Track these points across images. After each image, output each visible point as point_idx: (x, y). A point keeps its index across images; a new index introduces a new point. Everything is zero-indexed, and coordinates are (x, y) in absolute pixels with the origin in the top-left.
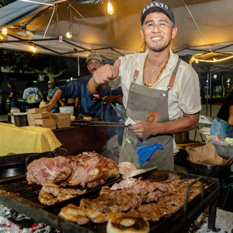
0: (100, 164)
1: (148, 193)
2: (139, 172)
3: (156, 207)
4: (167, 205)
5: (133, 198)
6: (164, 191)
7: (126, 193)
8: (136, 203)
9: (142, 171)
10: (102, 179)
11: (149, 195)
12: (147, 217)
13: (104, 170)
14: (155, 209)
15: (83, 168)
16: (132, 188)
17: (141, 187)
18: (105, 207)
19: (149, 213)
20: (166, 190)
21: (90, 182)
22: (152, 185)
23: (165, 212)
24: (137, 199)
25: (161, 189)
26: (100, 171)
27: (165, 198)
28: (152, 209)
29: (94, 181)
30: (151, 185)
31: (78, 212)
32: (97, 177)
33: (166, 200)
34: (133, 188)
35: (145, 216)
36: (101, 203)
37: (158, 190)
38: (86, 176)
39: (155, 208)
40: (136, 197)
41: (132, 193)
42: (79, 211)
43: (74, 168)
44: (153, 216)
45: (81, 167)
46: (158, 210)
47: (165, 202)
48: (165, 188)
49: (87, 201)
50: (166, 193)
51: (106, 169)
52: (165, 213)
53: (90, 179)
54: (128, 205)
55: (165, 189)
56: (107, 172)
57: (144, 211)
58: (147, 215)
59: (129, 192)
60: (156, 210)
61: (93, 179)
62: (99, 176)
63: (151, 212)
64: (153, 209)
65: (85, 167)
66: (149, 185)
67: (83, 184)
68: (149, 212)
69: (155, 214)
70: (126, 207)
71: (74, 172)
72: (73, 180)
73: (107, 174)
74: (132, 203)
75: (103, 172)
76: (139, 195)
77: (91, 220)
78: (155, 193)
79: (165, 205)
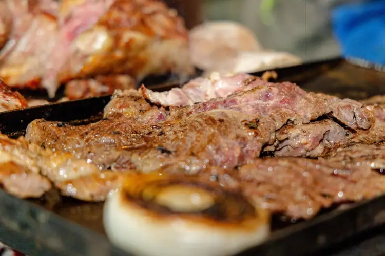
0: (116, 14)
1: (289, 124)
2: (270, 59)
3: (310, 171)
4: (354, 170)
5: (225, 134)
6: (353, 127)
7: (201, 116)
8: (237, 153)
9: (283, 60)
10: (123, 73)
11: (293, 133)
12: (270, 200)
13: (131, 41)
14: (304, 178)
15: (51, 26)
16: (229, 102)
17: (261, 103)
18: (115, 154)
19: (278, 189)
20: (364, 125)
21: (78, 78)
22: (309, 101)
23: (344, 191)
24: (243, 140)
25: (346, 117)
26: (117, 39)
27: (354, 148)
28: (292, 176)
29: (92, 76)
30: (306, 99)
31: (12, 154)
32: (104, 63)
33: (354, 156)
34: (234, 102)
35: (261, 195)
36: (104, 140)
37: (329, 121)
38: (60, 55)
39: (306, 174)
40: (238, 131)
41: (225, 119)
42: (17, 152)
43: (18, 23)
44: (291, 198)
45: (45, 20)
46: (316, 182)
47: (351, 158)
48: (363, 118)
49: (52, 126)
50: (362, 136)
51: (139, 37)
52: (340, 195)
53: (77, 68)
54: (202, 155)
55: (359, 119)
56: (143, 47)
57: (259, 178)
58: (271, 191)
59: (215, 113)
60: (309, 181)
61: (88, 70)
62: (109, 61)
63: (288, 186)
64: (298, 175)
65: (61, 20)
66: (298, 97)
67: (50, 85)
68: (280, 184)
69: (299, 195)
70: (195, 160)
71: (18, 38)
72: (13, 66)
73: (142, 55)
74: (218, 150)
75: (128, 46)
76: (253, 125)
77: (58, 185)
78: (318, 129)
79: (345, 168)
